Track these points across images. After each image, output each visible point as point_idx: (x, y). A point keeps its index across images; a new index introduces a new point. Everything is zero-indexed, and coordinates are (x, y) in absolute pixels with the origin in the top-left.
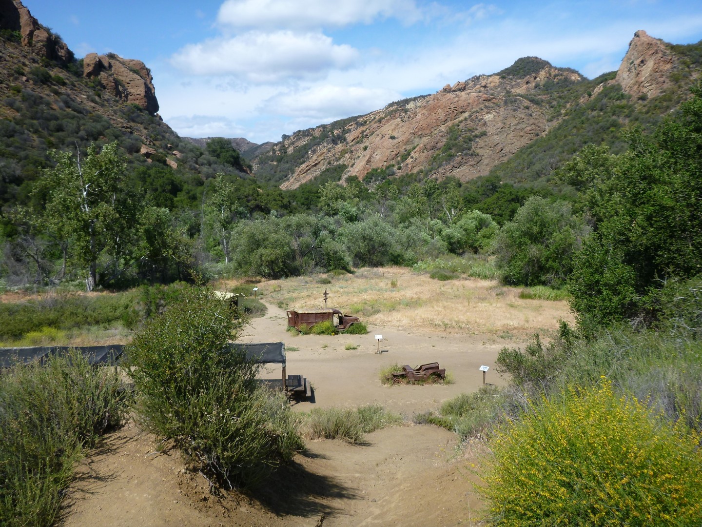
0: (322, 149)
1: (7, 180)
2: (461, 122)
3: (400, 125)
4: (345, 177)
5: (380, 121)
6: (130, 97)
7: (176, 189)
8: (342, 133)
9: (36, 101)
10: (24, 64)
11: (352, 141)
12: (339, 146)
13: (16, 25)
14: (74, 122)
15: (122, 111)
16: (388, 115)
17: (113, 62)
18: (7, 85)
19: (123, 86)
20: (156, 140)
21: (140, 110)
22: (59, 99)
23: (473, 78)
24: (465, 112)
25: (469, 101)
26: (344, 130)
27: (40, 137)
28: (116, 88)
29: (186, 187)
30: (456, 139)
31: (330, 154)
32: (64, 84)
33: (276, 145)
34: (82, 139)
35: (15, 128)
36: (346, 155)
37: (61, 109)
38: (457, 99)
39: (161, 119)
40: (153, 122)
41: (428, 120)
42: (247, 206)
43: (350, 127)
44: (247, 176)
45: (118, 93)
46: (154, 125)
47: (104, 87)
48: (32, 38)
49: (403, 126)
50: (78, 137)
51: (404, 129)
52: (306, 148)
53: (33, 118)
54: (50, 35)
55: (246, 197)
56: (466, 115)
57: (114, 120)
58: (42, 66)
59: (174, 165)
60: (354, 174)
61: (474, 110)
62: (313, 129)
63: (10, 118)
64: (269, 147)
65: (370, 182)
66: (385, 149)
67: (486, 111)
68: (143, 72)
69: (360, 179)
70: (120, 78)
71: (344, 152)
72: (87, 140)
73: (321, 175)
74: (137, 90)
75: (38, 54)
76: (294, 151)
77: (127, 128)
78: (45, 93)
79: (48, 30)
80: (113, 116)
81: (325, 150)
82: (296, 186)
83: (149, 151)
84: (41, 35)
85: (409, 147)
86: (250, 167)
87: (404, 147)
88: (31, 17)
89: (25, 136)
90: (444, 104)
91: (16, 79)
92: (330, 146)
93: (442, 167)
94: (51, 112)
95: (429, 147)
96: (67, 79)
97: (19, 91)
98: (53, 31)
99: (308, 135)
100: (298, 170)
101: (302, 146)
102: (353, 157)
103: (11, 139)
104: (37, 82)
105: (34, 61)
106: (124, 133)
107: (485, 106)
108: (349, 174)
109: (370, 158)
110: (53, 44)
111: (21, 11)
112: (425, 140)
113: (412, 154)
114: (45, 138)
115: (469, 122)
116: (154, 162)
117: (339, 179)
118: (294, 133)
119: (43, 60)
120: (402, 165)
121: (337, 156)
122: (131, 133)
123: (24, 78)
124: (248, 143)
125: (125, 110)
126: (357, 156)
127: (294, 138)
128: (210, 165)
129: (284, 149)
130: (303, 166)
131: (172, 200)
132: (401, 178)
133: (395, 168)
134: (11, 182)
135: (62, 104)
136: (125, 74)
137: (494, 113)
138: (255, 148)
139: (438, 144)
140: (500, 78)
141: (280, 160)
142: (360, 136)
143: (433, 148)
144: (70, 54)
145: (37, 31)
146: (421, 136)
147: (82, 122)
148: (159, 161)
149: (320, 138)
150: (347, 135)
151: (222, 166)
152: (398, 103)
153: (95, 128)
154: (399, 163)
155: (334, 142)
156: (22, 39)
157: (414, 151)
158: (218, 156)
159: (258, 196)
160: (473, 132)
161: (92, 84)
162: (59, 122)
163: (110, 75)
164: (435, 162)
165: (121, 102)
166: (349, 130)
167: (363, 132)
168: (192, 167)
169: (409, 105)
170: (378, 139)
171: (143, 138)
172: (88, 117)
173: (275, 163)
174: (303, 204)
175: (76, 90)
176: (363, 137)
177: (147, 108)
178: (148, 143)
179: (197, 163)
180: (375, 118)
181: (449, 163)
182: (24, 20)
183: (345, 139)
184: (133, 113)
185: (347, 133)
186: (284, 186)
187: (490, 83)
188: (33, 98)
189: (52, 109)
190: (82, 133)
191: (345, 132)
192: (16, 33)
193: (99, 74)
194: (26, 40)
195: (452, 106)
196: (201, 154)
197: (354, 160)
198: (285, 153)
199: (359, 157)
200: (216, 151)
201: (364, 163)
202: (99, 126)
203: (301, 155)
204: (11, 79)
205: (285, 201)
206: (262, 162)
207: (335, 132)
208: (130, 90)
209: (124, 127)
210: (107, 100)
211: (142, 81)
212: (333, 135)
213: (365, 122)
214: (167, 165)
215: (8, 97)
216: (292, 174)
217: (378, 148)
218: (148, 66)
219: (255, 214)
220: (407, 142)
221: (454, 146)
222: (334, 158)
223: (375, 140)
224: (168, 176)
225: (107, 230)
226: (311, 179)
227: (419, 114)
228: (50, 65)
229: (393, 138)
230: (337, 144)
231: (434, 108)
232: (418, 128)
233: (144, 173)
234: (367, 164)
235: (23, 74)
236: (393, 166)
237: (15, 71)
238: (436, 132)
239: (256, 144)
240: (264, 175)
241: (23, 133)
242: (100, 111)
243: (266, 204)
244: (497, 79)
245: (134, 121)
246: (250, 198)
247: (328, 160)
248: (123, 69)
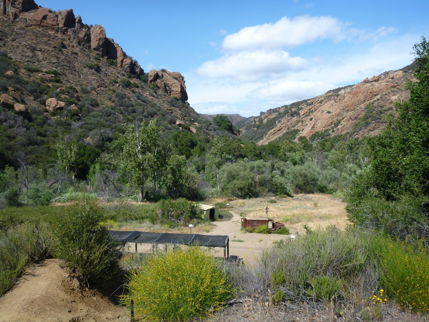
0: (284, 120)
1: (105, 140)
2: (375, 101)
3: (334, 104)
4: (298, 137)
5: (321, 102)
6: (172, 93)
7: (193, 144)
8: (297, 110)
9: (123, 97)
10: (118, 77)
11: (303, 115)
12: (294, 118)
13: (115, 57)
14: (142, 107)
15: (167, 101)
16: (326, 99)
17: (164, 74)
18: (109, 88)
19: (169, 87)
20: (185, 117)
21: (177, 100)
22: (135, 95)
23: (384, 73)
24: (377, 95)
25: (380, 88)
26: (298, 108)
27: (124, 116)
28: (165, 88)
29: (199, 143)
30: (371, 112)
31: (289, 123)
32: (138, 87)
33: (257, 118)
34: (145, 117)
35: (111, 111)
36: (299, 124)
37: (135, 100)
38: (372, 87)
39: (189, 104)
40: (184, 107)
41: (353, 101)
42: (234, 155)
43: (302, 107)
44: (236, 137)
45: (166, 91)
47: (159, 88)
48: (123, 63)
49: (336, 105)
50: (143, 116)
51: (336, 107)
52: (274, 120)
53: (120, 106)
54: (132, 61)
55: (234, 149)
56: (378, 97)
57: (163, 106)
58: (127, 77)
59: (194, 131)
60: (303, 136)
61: (384, 93)
62: (279, 108)
63: (109, 106)
64: (253, 119)
65: (314, 140)
66: (324, 120)
67: (392, 94)
68: (180, 79)
69: (308, 138)
70: (168, 82)
71: (297, 122)
72: (148, 117)
73: (283, 136)
74: (176, 89)
75: (125, 71)
76: (267, 121)
77: (170, 110)
78: (127, 92)
79: (131, 58)
80: (162, 103)
81: (286, 121)
82: (267, 143)
83: (181, 123)
84: (127, 61)
85: (339, 118)
86: (239, 132)
87: (336, 118)
88: (123, 52)
89: (116, 116)
90: (363, 90)
91: (114, 85)
92: (290, 118)
93: (362, 131)
94: (130, 102)
95: (353, 118)
96: (140, 84)
97: (114, 92)
98: (133, 59)
99: (276, 112)
100: (269, 133)
101: (272, 119)
102: (304, 124)
103: (109, 117)
104: (124, 86)
105: (123, 75)
106: (168, 113)
107: (392, 90)
108: (300, 135)
109: (315, 124)
110: (133, 65)
111: (118, 49)
112: (350, 113)
113: (342, 122)
114: (126, 117)
115: (380, 101)
116: (183, 129)
117: (294, 138)
118: (268, 111)
119: (128, 75)
120: (335, 130)
121: (293, 124)
122: (172, 113)
123: (118, 85)
124: (240, 117)
125: (169, 100)
127: (267, 114)
128: (215, 131)
129: (261, 120)
130: (272, 130)
131: (190, 151)
132: (334, 138)
133: (330, 132)
134: (107, 141)
135: (136, 98)
136: (170, 80)
137: (398, 95)
139: (359, 116)
140: (403, 72)
141: (258, 127)
142: (308, 111)
143: (356, 118)
144: (142, 71)
145: (125, 59)
146: (347, 111)
147: (145, 107)
148: (186, 128)
149: (283, 113)
150: (301, 111)
151: (222, 131)
152: (334, 91)
153: (152, 111)
154: (333, 128)
155: (292, 115)
156: (118, 64)
157: (343, 120)
158: (220, 125)
159: (241, 149)
160: (383, 107)
161: (153, 86)
162: (134, 108)
163: (162, 81)
164: (356, 127)
165: (167, 96)
166: (302, 108)
167: (310, 109)
168: (205, 132)
169: (341, 92)
170: (319, 113)
171: (178, 116)
172: (149, 105)
173: (256, 129)
174: (269, 154)
175: (144, 90)
176: (310, 112)
177: (181, 99)
178: (181, 118)
179: (207, 130)
180: (318, 100)
181: (366, 128)
182: (119, 53)
183: (299, 114)
184: (173, 102)
185: (301, 110)
186: (260, 143)
187: (396, 76)
188: (121, 95)
189: (131, 100)
190: (145, 114)
191: (299, 109)
192: (115, 61)
193: (157, 81)
194: (120, 64)
195: (369, 92)
196: (210, 124)
197: (304, 126)
198: (261, 123)
199: (307, 125)
200: (219, 122)
201: (310, 128)
202: (154, 109)
203: (271, 124)
204: (111, 85)
205: (258, 152)
206: (247, 128)
207: (293, 110)
208: (173, 89)
209: (168, 110)
210: (160, 95)
211: (180, 83)
212: (292, 112)
213: (312, 103)
214: (190, 131)
215: (109, 95)
216: (266, 135)
217: (319, 119)
218: (182, 75)
219: (239, 160)
220: (339, 115)
221: (370, 117)
222: (291, 125)
223: (317, 114)
224: (190, 137)
225: (150, 167)
226: (277, 138)
227: (346, 97)
228: (131, 77)
229: (329, 112)
230: (294, 117)
231: (357, 93)
232: (346, 106)
234: (312, 129)
235: (117, 83)
236: (329, 130)
237: (113, 81)
238: (358, 108)
239: (245, 118)
240: (249, 136)
241: (115, 114)
242: (156, 101)
243: (246, 153)
244: (401, 73)
245: (174, 106)
246: (236, 150)
247: (287, 127)
248: (169, 77)
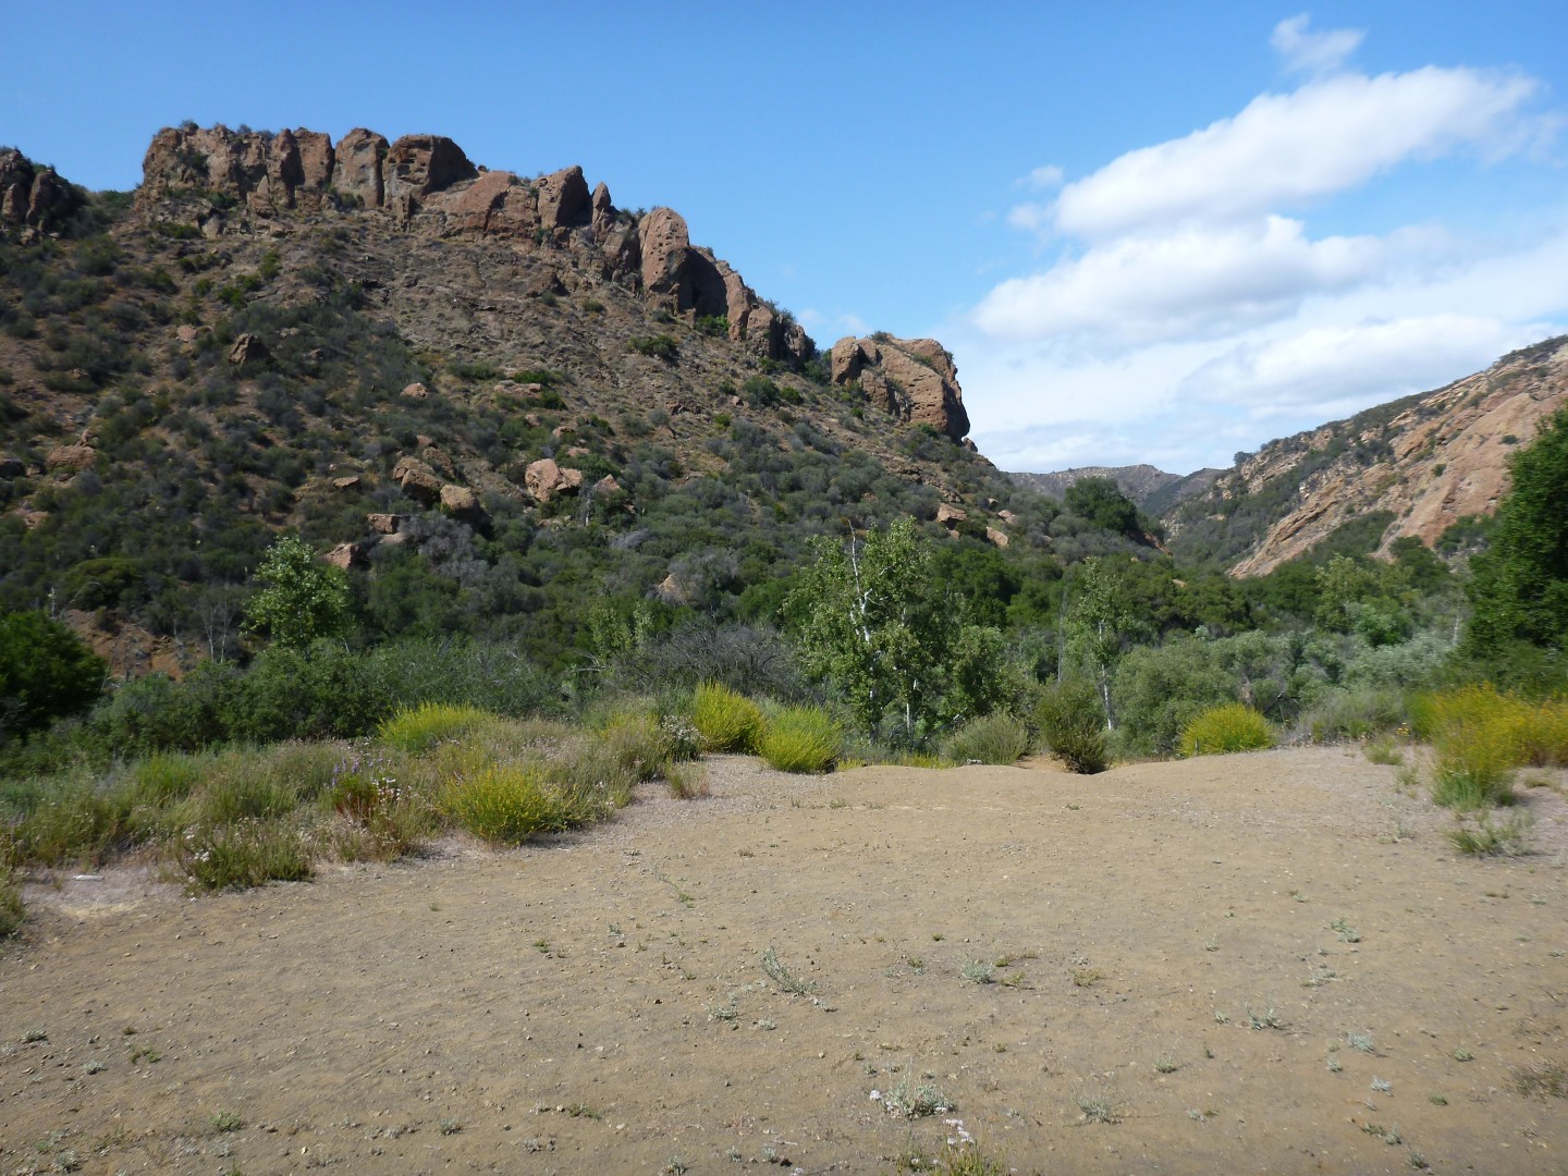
0: (1330, 479)
1: (718, 585)
3: (1529, 409)
4: (1388, 540)
5: (1475, 403)
6: (915, 412)
7: (1007, 588)
8: (1383, 436)
9: (755, 439)
10: (734, 374)
11: (1405, 456)
12: (1371, 470)
13: (721, 307)
14: (820, 471)
15: (900, 440)
16: (1496, 387)
17: (883, 348)
18: (708, 414)
19: (902, 392)
20: (966, 492)
21: (934, 434)
22: (792, 431)
26: (1387, 430)
27: (764, 503)
28: (891, 397)
29: (1027, 583)
31: (1350, 491)
32: (800, 401)
33: (1222, 475)
34: (834, 501)
35: (723, 490)
36: (1392, 489)
37: (796, 448)
39: (974, 448)
40: (958, 457)
42: (1152, 618)
43: (1402, 422)
44: (1152, 553)
45: (894, 407)
46: (961, 462)
47: (868, 399)
48: (745, 325)
49: (1535, 411)
50: (827, 499)
52: (1292, 479)
53: (750, 470)
54: (775, 315)
55: (1150, 599)
57: (887, 459)
58: (763, 372)
59: (1002, 539)
60: (1411, 534)
62: (1309, 435)
63: (715, 474)
64: (1206, 481)
65: (1455, 549)
66: (1490, 470)
68: (938, 360)
69: (1430, 544)
70: (897, 377)
71: (1384, 484)
72: (842, 502)
73: (1330, 540)
74: (928, 397)
75: (755, 352)
76: (1265, 488)
77: (912, 472)
78: (769, 421)
79: (771, 307)
80: (885, 452)
81: (1337, 481)
82: (1268, 569)
83: (953, 515)
84: (761, 318)
86: (1161, 533)
88: (744, 287)
89: (739, 504)
91: (722, 402)
92: (1353, 470)
94: (781, 455)
96: (805, 391)
97: (727, 424)
98: (779, 308)
99: (1297, 449)
100: (1274, 530)
101: (1284, 475)
102: (1409, 491)
103: (718, 511)
104: (755, 403)
105: (750, 366)
106: (907, 484)
108: (1399, 534)
109: (1453, 491)
110: (781, 328)
111: (729, 280)
114: (771, 505)
116: (964, 537)
117: (1376, 547)
118: (1264, 447)
119: (764, 362)
121: (1368, 493)
122: (920, 481)
123: (736, 399)
124: (1157, 475)
125: (907, 437)
126: (1417, 491)
127: (1263, 458)
128: (1074, 534)
129: (1239, 484)
130: (1286, 520)
131: (1002, 610)
134: (723, 589)
135: (797, 440)
136: (905, 369)
138: (1173, 484)
141: (1231, 510)
142: (1426, 441)
144: (809, 344)
145: (754, 311)
147: (832, 469)
148: (972, 533)
149: (1326, 453)
150: (1396, 440)
151: (1099, 535)
152: (1527, 353)
153: (855, 479)
155: (1363, 459)
156: (730, 329)
158: (1091, 515)
159: (1175, 595)
161: (847, 395)
162: (793, 473)
163: (879, 375)
165: (898, 424)
166: (1400, 430)
167: (1433, 432)
168: (1038, 541)
169: (1559, 354)
170: (1471, 445)
171: (941, 490)
172: (842, 459)
173: (1221, 518)
174: (1281, 607)
175: (820, 411)
176: (1432, 444)
177: (947, 431)
178: (950, 499)
179: (1047, 533)
180: (1466, 394)
182: (733, 294)
183: (1390, 451)
184: (920, 442)
185: (1396, 435)
186: (1241, 570)
188: (751, 435)
189: (781, 449)
190: (834, 490)
191: (1389, 433)
192: (719, 320)
193: (860, 375)
194: (737, 330)
196: (1056, 513)
197: (1412, 499)
198: (1242, 493)
199: (1423, 492)
200: (1087, 505)
201: (1436, 505)
202: (861, 475)
203: (1282, 495)
204: (714, 403)
205: (1237, 604)
206: (1189, 518)
207: (1365, 436)
208: (916, 398)
209: (905, 472)
210: (875, 422)
211: (938, 378)
212: (1360, 445)
213: (1442, 406)
214: (988, 540)
215: (710, 435)
216: (1261, 540)
217: (1473, 468)
218: (946, 349)
219: (1169, 634)
222: (1361, 497)
223: (1464, 448)
224: (993, 564)
225: (898, 667)
226: (1306, 550)
228: (776, 369)
229: (1510, 440)
230: (1369, 464)
233: (948, 561)
234: (1444, 508)
235: (733, 393)
237: (721, 389)
239: (1177, 477)
240: (1196, 545)
241: (735, 499)
242: (862, 445)
243: (1194, 611)
245: (923, 458)
246: (1159, 601)
247: (1346, 504)
248: (902, 360)
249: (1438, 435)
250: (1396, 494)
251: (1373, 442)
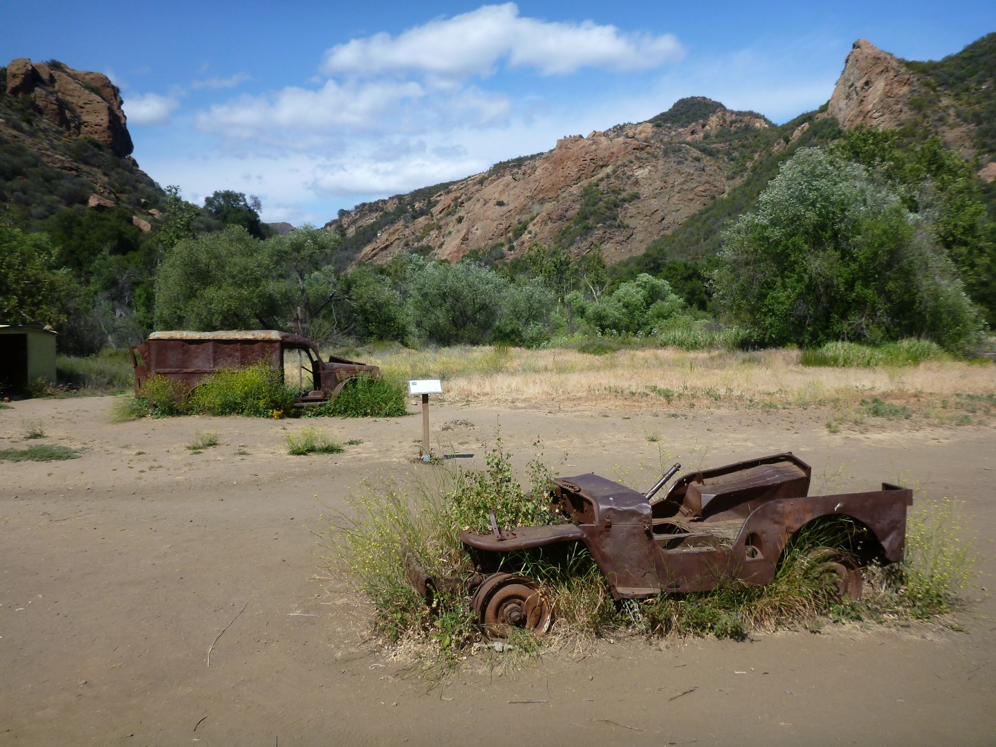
0: (395, 226)
2: (602, 180)
3: (512, 185)
5: (481, 183)
6: (84, 129)
8: (427, 206)
11: (440, 212)
12: (420, 220)
15: (68, 148)
16: (493, 174)
17: (56, 74)
19: (72, 111)
20: (122, 192)
21: (99, 147)
23: (615, 127)
24: (606, 166)
25: (612, 150)
26: (429, 202)
30: (595, 204)
31: (407, 232)
36: (432, 233)
38: (594, 147)
39: (135, 163)
40: (118, 166)
41: (553, 177)
43: (439, 198)
45: (64, 122)
46: (120, 170)
47: (40, 111)
49: (515, 187)
51: (517, 191)
52: (373, 228)
56: (609, 170)
57: (49, 156)
59: (145, 226)
60: (443, 258)
61: (620, 163)
62: (384, 202)
66: (489, 221)
67: (637, 164)
68: (110, 94)
70: (69, 99)
71: (428, 229)
74: (96, 118)
76: (356, 231)
77: (71, 169)
80: (47, 150)
81: (400, 226)
83: (102, 202)
85: (524, 218)
87: (518, 217)
90: (576, 154)
92: (408, 221)
93: (576, 245)
95: (554, 217)
99: (377, 210)
100: (359, 255)
101: (368, 225)
102: (442, 233)
106: (63, 176)
107: (636, 156)
108: (436, 258)
109: (467, 234)
112: (549, 206)
113: (530, 227)
115: (612, 180)
118: (357, 208)
120: (515, 244)
121: (418, 234)
122: (77, 176)
125: (74, 146)
126: (447, 232)
127: (356, 214)
130: (368, 249)
132: (514, 262)
133: (505, 249)
136: (76, 93)
137: (649, 167)
139: (569, 213)
140: (653, 127)
142: (452, 204)
143: (561, 218)
146: (542, 201)
149: (394, 214)
150: (435, 207)
154: (510, 241)
155: (415, 216)
157: (533, 222)
160: (619, 194)
161: (19, 105)
163: (51, 93)
164: (563, 237)
165: (67, 134)
166: (437, 201)
167: (456, 199)
170: (478, 205)
171: (96, 186)
176: (456, 205)
177: (112, 146)
178: (105, 193)
181: (585, 239)
183: (431, 212)
184: (85, 151)
185: (435, 205)
187: (640, 134)
191: (430, 204)
193: (33, 92)
195: (588, 157)
197: (443, 237)
198: (342, 235)
199: (450, 233)
201: (458, 241)
202: (16, 161)
203: (366, 237)
207: (417, 205)
208: (85, 118)
209: (65, 168)
210: (44, 131)
211: (105, 104)
212: (414, 210)
214: (134, 226)
216: (352, 262)
217: (480, 220)
218: (114, 84)
220: (523, 209)
221: (591, 214)
222: (413, 237)
223: (474, 207)
227: (538, 170)
229: (500, 204)
230: (417, 218)
231: (562, 160)
232: (539, 189)
234: (462, 244)
236: (502, 245)
238: (564, 195)
242: (26, 143)
244: (649, 129)
245: (86, 163)
247: (405, 240)
248: (73, 85)
249: (459, 200)
250: (435, 236)
251: (421, 209)
